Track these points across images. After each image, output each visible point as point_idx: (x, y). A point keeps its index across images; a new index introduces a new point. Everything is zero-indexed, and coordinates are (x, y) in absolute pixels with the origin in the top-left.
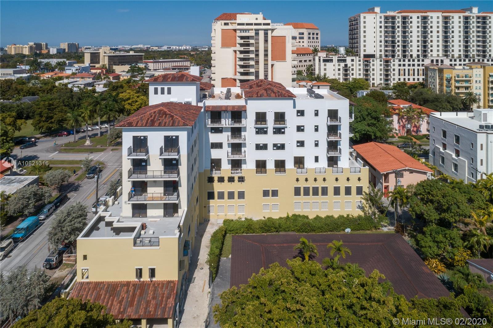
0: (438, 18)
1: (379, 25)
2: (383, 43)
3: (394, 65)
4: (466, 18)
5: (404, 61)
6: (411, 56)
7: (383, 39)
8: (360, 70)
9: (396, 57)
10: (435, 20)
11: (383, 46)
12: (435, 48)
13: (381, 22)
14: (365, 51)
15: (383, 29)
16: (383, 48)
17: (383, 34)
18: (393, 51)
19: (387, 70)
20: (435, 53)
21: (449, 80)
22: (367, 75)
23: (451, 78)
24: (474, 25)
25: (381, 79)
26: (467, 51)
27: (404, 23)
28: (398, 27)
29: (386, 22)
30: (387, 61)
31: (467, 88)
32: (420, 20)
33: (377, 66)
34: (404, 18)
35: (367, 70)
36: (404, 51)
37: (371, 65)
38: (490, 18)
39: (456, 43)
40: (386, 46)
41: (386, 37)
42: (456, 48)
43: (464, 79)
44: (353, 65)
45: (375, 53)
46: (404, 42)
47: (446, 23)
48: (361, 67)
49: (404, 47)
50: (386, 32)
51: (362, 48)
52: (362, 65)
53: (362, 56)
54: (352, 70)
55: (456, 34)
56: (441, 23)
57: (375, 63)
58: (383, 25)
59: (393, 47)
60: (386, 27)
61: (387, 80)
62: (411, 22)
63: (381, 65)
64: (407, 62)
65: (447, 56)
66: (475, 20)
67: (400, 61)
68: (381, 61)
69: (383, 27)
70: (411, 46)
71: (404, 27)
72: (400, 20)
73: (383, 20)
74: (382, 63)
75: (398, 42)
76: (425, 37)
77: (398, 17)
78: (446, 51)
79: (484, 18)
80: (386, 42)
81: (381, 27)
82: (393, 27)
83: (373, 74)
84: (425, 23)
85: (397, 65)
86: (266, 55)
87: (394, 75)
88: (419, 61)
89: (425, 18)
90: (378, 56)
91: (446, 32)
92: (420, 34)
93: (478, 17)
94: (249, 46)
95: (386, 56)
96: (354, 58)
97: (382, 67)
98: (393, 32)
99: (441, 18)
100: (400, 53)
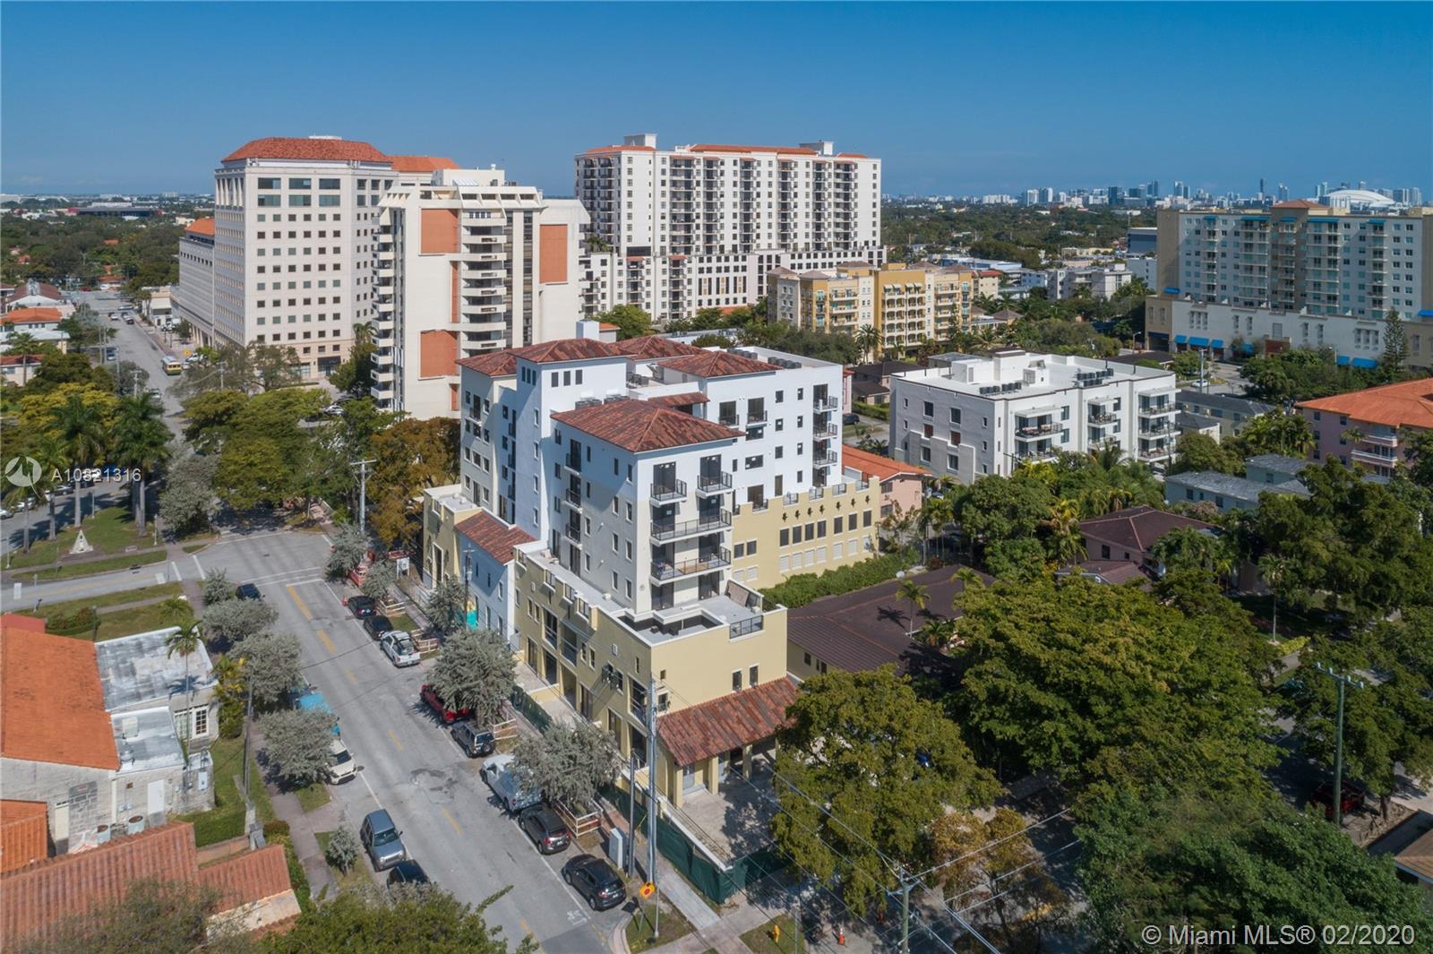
0: (770, 164)
1: (660, 177)
2: (667, 221)
3: (690, 270)
4: (819, 166)
5: (709, 260)
6: (722, 248)
7: (667, 211)
8: (620, 284)
9: (693, 253)
10: (764, 169)
11: (668, 227)
12: (764, 231)
13: (663, 172)
14: (629, 239)
15: (667, 188)
16: (667, 232)
17: (667, 199)
18: (688, 239)
19: (676, 284)
20: (763, 242)
21: (821, 304)
22: (634, 297)
23: (825, 298)
24: (830, 180)
25: (664, 305)
26: (818, 236)
27: (709, 174)
28: (698, 183)
29: (674, 173)
30: (676, 263)
31: (849, 316)
32: (738, 168)
33: (656, 274)
34: (710, 163)
35: (635, 286)
36: (709, 239)
37: (644, 271)
38: (856, 167)
39: (801, 220)
40: (674, 228)
41: (674, 205)
42: (801, 230)
43: (846, 298)
44: (604, 274)
45: (650, 244)
46: (709, 217)
47: (784, 176)
48: (624, 278)
49: (709, 228)
50: (674, 194)
51: (624, 233)
52: (625, 273)
53: (624, 251)
54: (604, 285)
55: (801, 200)
56: (775, 174)
57: (651, 267)
58: (667, 177)
59: (688, 228)
60: (674, 183)
61: (675, 306)
62: (722, 173)
63: (664, 271)
64: (714, 264)
65: (784, 246)
66: (831, 170)
67: (701, 260)
68: (664, 262)
69: (668, 184)
70: (722, 226)
71: (710, 185)
72: (701, 167)
73: (667, 167)
74: (667, 266)
75: (698, 217)
76: (747, 206)
77: (698, 162)
78: (784, 237)
79: (847, 167)
80: (674, 217)
81: (663, 183)
82: (688, 184)
83: (648, 294)
84: (747, 175)
85: (695, 271)
86: (528, 271)
87: (690, 292)
88: (736, 259)
89: (747, 164)
90: (658, 250)
91: (784, 196)
92: (738, 200)
93: (838, 166)
94: (490, 251)
95: (674, 250)
96: (607, 256)
97: (667, 277)
98: (688, 196)
99: (775, 164)
100: (701, 243)
